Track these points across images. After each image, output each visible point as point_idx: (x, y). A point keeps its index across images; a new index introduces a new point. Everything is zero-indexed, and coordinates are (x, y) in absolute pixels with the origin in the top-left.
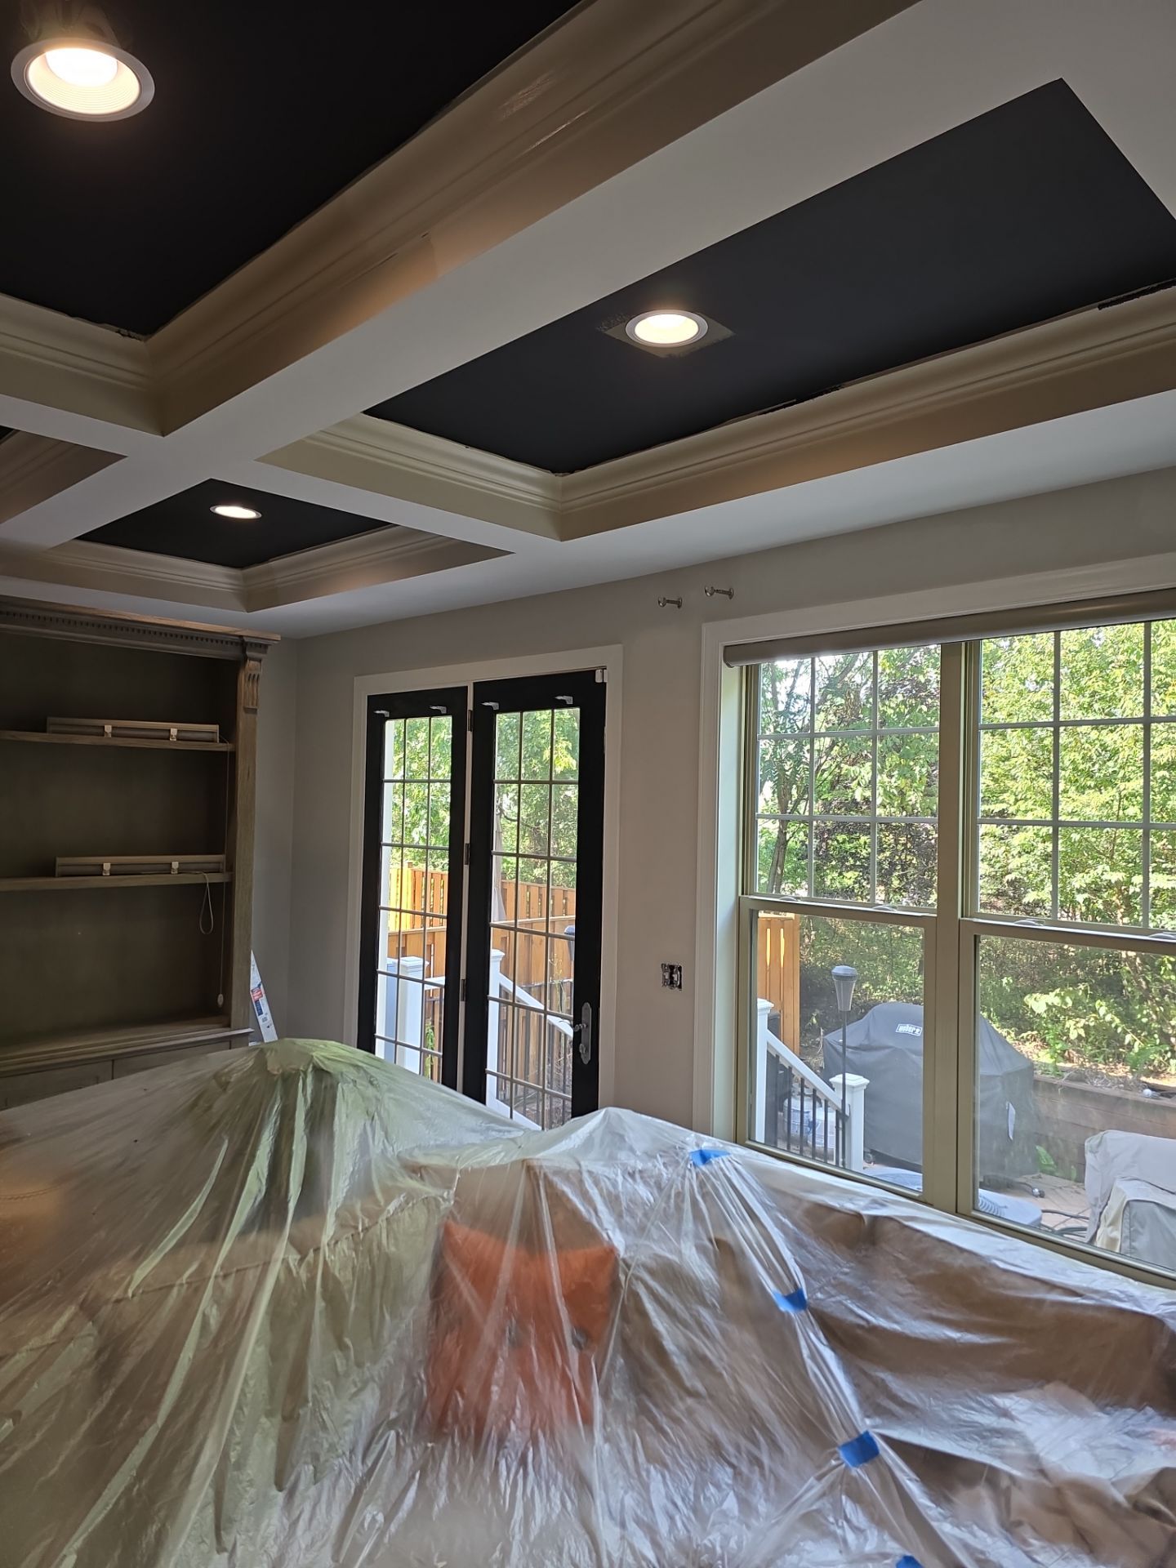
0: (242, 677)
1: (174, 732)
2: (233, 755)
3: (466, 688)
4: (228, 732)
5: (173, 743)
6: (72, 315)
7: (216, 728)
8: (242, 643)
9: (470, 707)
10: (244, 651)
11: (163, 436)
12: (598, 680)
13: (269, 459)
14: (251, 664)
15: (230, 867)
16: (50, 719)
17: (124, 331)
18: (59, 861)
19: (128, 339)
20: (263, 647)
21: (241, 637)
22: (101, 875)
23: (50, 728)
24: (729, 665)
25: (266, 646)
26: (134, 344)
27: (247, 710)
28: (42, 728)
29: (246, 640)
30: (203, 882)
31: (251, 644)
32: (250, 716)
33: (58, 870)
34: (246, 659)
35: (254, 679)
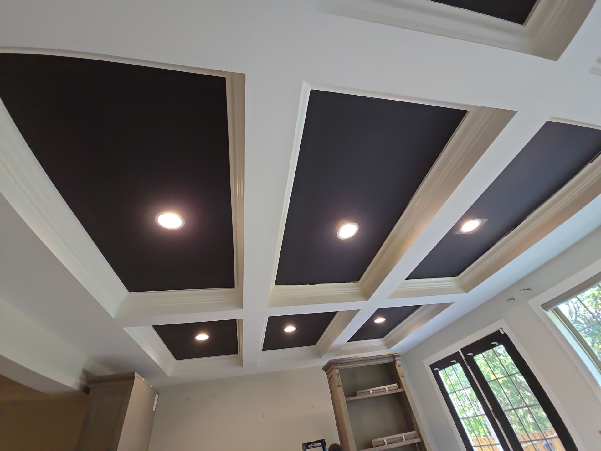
0: (397, 366)
1: (386, 389)
2: (404, 392)
3: (458, 352)
4: (400, 385)
5: (388, 393)
6: (345, 282)
7: (396, 385)
8: (393, 356)
9: (463, 357)
10: (394, 358)
11: (368, 300)
12: (502, 333)
13: (390, 298)
14: (397, 362)
15: (420, 436)
16: (357, 392)
17: (354, 282)
18: (373, 441)
19: (355, 283)
20: (398, 356)
21: (392, 354)
22: (385, 445)
23: (358, 395)
24: (547, 311)
25: (399, 355)
26: (357, 283)
27: (402, 376)
28: (356, 395)
29: (394, 355)
30: (413, 443)
31: (395, 356)
32: (403, 378)
33: (373, 444)
34: (396, 361)
35: (400, 366)
